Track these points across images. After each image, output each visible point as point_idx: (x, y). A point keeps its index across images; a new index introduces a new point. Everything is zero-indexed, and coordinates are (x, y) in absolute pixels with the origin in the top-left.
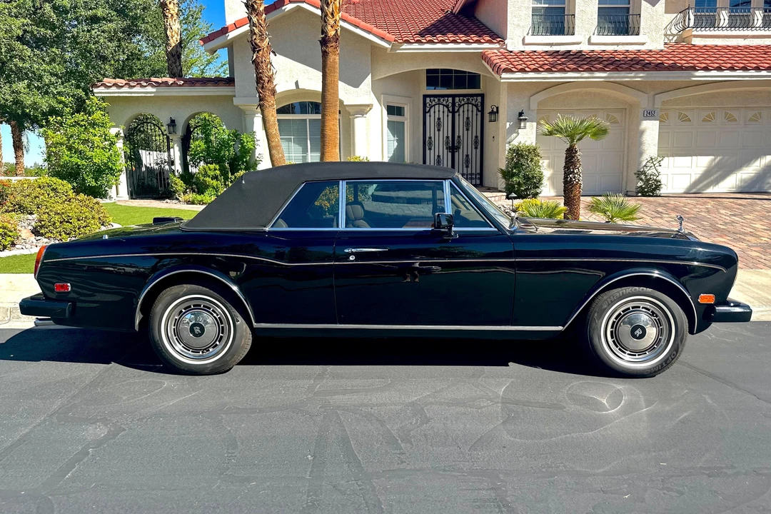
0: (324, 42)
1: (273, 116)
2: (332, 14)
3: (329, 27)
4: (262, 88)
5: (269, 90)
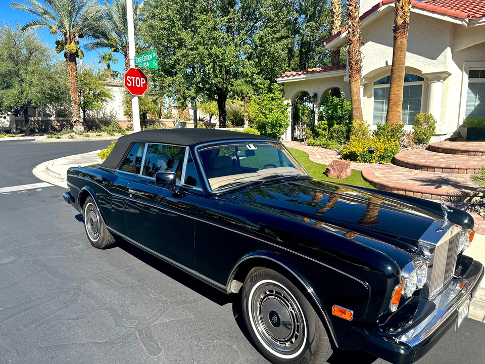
0: (396, 30)
1: (356, 87)
2: (402, 8)
3: (399, 18)
4: (351, 69)
5: (355, 70)
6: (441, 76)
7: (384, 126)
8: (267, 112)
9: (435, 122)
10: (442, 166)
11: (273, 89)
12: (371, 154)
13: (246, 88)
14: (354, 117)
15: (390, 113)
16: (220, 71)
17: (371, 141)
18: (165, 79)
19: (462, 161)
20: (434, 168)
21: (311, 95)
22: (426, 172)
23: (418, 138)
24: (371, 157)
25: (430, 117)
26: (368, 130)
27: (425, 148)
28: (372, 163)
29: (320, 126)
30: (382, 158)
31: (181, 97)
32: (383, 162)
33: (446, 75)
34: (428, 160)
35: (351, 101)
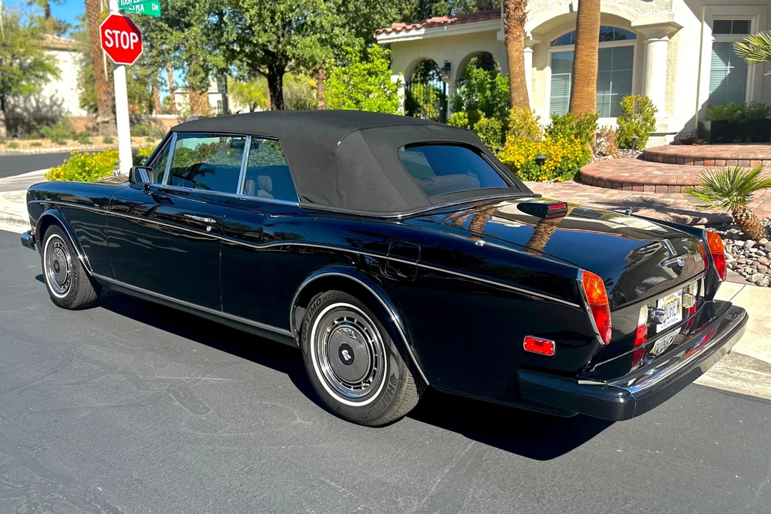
4: (507, 18)
5: (515, 19)
6: (666, 30)
7: (564, 117)
8: (360, 97)
9: (655, 111)
10: (655, 181)
11: (371, 54)
12: (539, 165)
13: (320, 53)
14: (513, 103)
15: (576, 95)
16: (273, 21)
17: (541, 145)
18: (169, 35)
19: (689, 174)
20: (643, 184)
21: (441, 65)
22: (629, 192)
23: (626, 139)
24: (540, 171)
25: (646, 102)
26: (538, 126)
27: (637, 156)
28: (541, 181)
29: (456, 121)
30: (559, 172)
31: (200, 70)
32: (559, 178)
33: (674, 29)
34: (634, 173)
35: (509, 76)
